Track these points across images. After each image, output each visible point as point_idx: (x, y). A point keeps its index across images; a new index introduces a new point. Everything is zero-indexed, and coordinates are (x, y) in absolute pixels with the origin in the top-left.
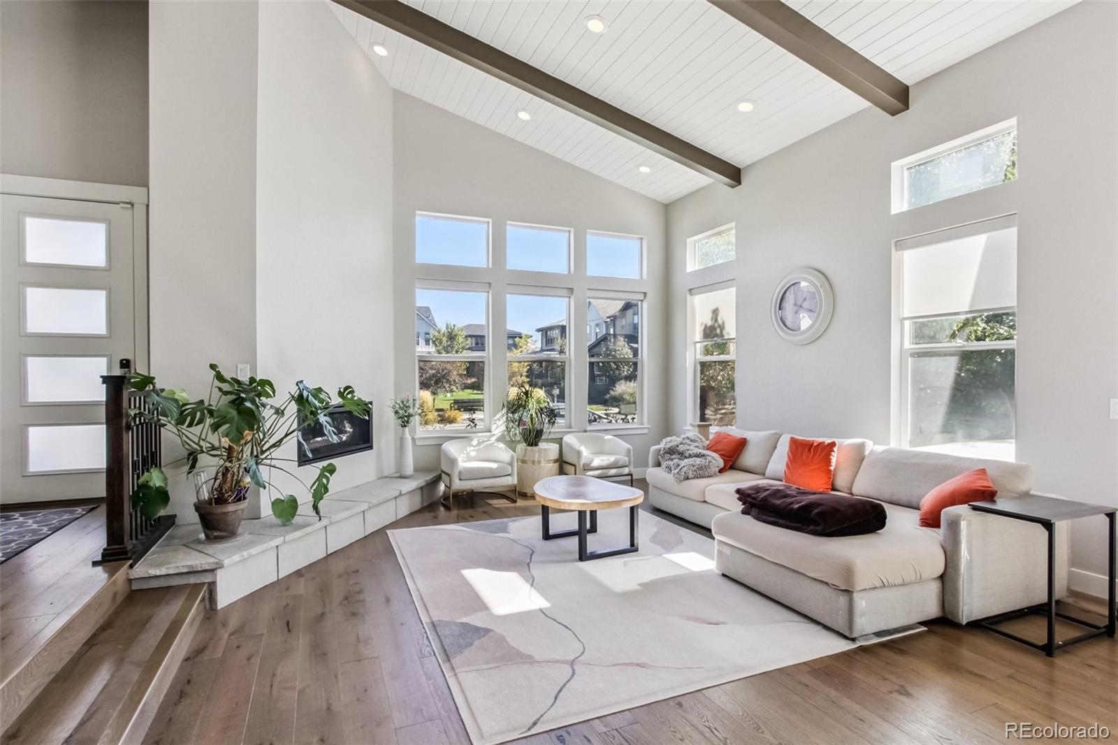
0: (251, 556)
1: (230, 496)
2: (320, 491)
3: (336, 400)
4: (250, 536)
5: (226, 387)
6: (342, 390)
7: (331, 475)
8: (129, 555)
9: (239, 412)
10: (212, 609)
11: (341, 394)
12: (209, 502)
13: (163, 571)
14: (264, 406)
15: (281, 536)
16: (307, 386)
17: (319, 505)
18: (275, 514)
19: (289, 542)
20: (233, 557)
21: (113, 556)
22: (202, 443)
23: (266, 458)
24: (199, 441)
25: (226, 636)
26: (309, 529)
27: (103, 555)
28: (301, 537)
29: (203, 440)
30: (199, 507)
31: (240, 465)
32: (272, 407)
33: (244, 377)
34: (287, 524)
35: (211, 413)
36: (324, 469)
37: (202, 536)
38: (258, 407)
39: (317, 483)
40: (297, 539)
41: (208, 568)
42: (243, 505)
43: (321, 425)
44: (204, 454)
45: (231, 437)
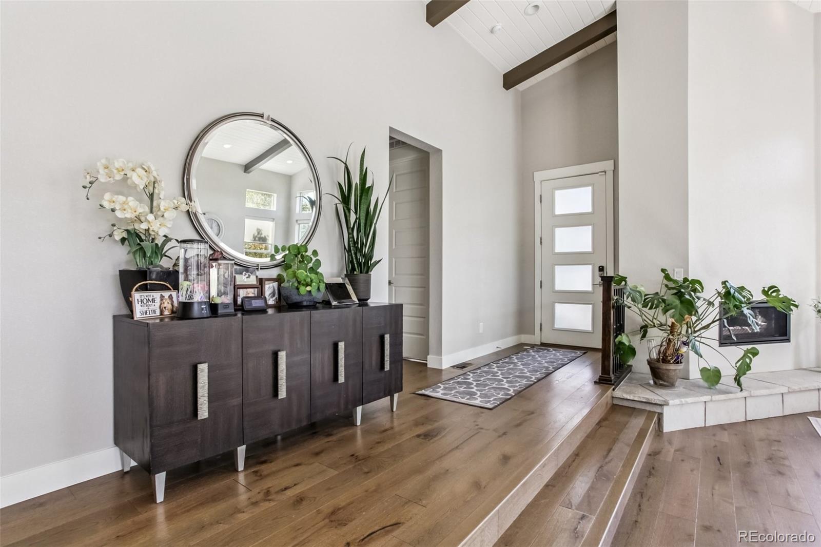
0: (687, 403)
1: (672, 359)
2: (743, 368)
3: (758, 297)
4: (684, 389)
5: (671, 285)
6: (766, 289)
7: (754, 357)
8: (613, 382)
9: (682, 302)
10: (660, 431)
11: (765, 292)
12: (658, 360)
13: (631, 397)
14: (699, 298)
15: (709, 395)
16: (733, 285)
17: (742, 379)
18: (703, 378)
19: (715, 401)
20: (675, 400)
21: (604, 380)
22: (655, 321)
23: (698, 336)
24: (653, 319)
25: (672, 450)
26: (731, 396)
27: (599, 379)
28: (725, 400)
29: (655, 319)
30: (650, 363)
31: (678, 338)
32: (704, 299)
33: (679, 278)
34: (712, 387)
35: (664, 301)
36: (747, 352)
37: (652, 382)
38: (694, 299)
39: (742, 361)
40: (721, 400)
41: (658, 402)
42: (680, 367)
43: (746, 316)
44: (655, 328)
45: (676, 318)
